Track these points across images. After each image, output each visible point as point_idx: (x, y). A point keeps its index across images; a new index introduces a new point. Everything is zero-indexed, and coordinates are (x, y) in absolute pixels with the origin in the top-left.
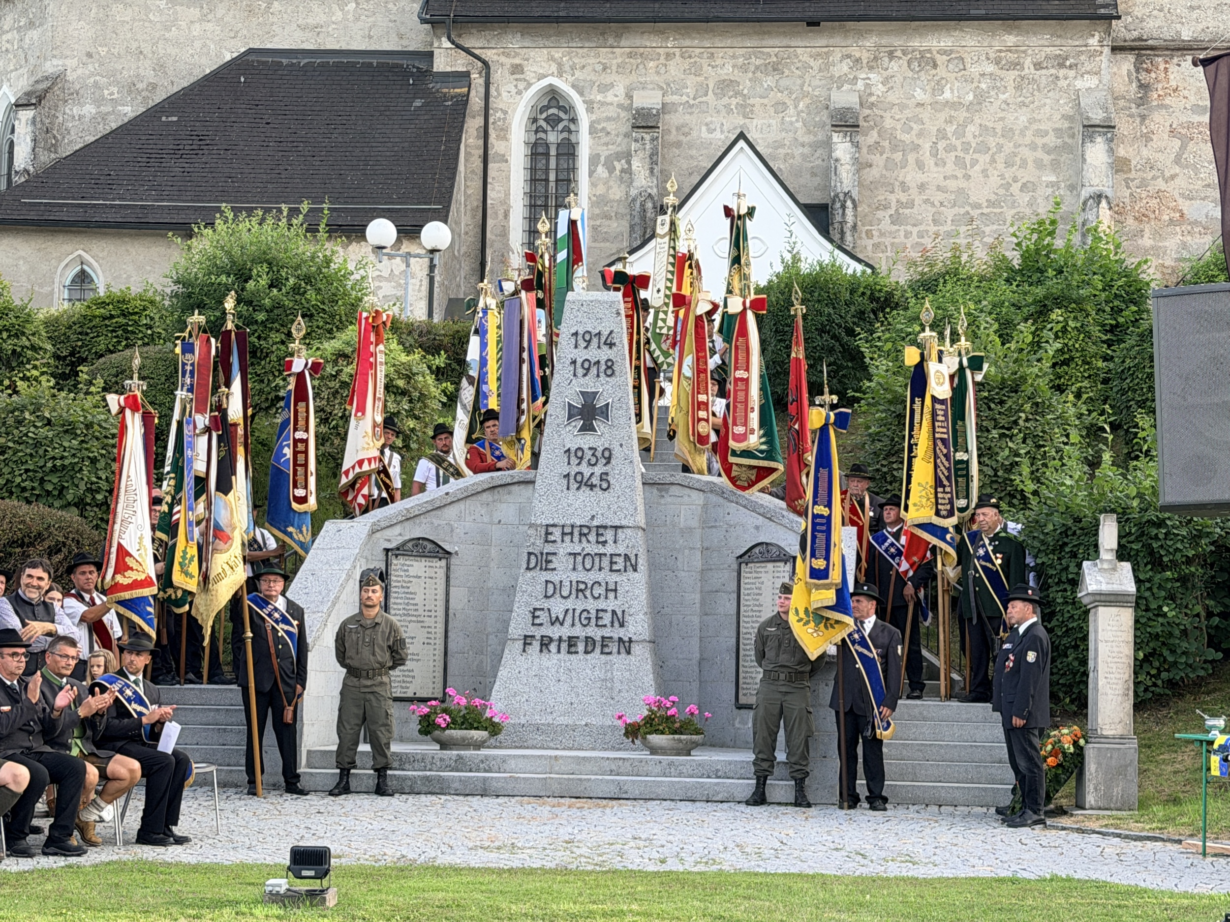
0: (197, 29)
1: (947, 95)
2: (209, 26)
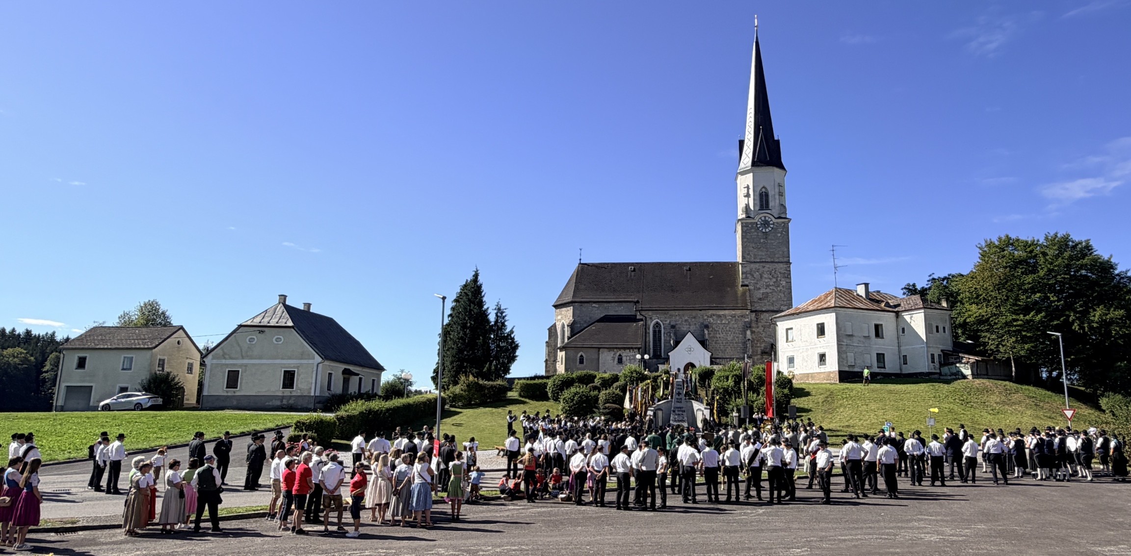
0: (596, 312)
2: (599, 311)
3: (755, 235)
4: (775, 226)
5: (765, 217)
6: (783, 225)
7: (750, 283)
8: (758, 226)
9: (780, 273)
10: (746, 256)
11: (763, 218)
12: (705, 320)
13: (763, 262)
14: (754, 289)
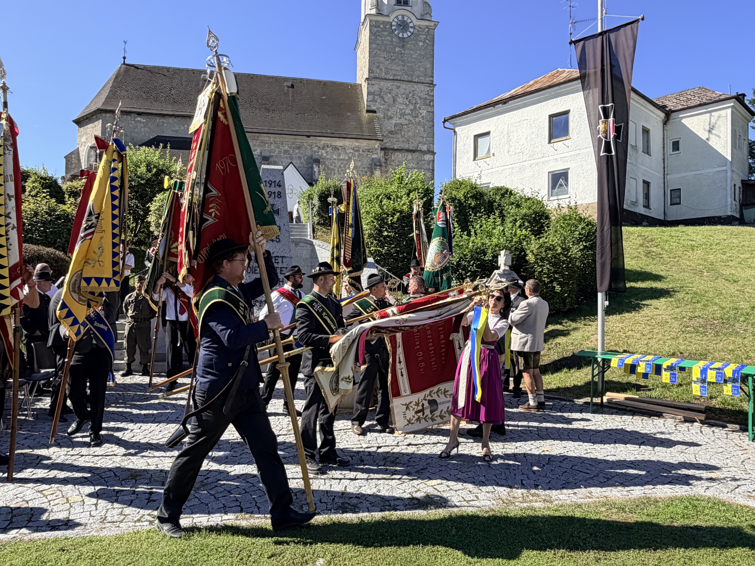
0: (143, 130)
1: (341, 157)
2: (147, 129)
3: (388, 40)
4: (416, 31)
5: (403, 16)
6: (427, 30)
7: (378, 108)
8: (393, 28)
9: (420, 97)
10: (375, 69)
11: (400, 18)
12: (315, 152)
13: (397, 80)
14: (384, 118)
